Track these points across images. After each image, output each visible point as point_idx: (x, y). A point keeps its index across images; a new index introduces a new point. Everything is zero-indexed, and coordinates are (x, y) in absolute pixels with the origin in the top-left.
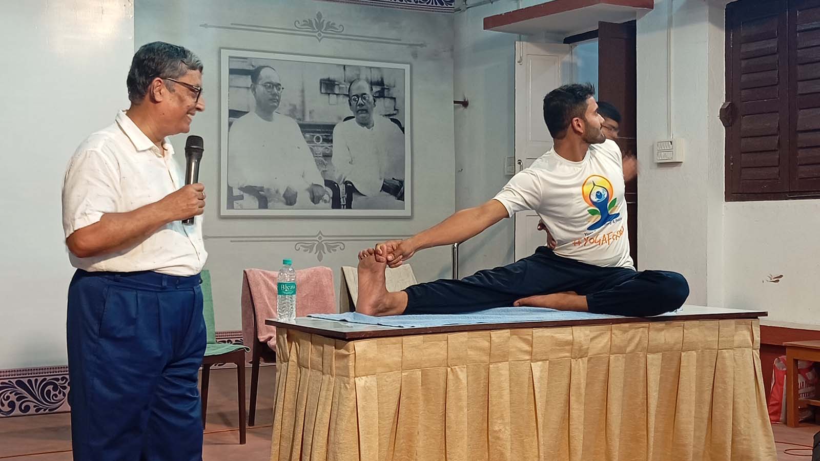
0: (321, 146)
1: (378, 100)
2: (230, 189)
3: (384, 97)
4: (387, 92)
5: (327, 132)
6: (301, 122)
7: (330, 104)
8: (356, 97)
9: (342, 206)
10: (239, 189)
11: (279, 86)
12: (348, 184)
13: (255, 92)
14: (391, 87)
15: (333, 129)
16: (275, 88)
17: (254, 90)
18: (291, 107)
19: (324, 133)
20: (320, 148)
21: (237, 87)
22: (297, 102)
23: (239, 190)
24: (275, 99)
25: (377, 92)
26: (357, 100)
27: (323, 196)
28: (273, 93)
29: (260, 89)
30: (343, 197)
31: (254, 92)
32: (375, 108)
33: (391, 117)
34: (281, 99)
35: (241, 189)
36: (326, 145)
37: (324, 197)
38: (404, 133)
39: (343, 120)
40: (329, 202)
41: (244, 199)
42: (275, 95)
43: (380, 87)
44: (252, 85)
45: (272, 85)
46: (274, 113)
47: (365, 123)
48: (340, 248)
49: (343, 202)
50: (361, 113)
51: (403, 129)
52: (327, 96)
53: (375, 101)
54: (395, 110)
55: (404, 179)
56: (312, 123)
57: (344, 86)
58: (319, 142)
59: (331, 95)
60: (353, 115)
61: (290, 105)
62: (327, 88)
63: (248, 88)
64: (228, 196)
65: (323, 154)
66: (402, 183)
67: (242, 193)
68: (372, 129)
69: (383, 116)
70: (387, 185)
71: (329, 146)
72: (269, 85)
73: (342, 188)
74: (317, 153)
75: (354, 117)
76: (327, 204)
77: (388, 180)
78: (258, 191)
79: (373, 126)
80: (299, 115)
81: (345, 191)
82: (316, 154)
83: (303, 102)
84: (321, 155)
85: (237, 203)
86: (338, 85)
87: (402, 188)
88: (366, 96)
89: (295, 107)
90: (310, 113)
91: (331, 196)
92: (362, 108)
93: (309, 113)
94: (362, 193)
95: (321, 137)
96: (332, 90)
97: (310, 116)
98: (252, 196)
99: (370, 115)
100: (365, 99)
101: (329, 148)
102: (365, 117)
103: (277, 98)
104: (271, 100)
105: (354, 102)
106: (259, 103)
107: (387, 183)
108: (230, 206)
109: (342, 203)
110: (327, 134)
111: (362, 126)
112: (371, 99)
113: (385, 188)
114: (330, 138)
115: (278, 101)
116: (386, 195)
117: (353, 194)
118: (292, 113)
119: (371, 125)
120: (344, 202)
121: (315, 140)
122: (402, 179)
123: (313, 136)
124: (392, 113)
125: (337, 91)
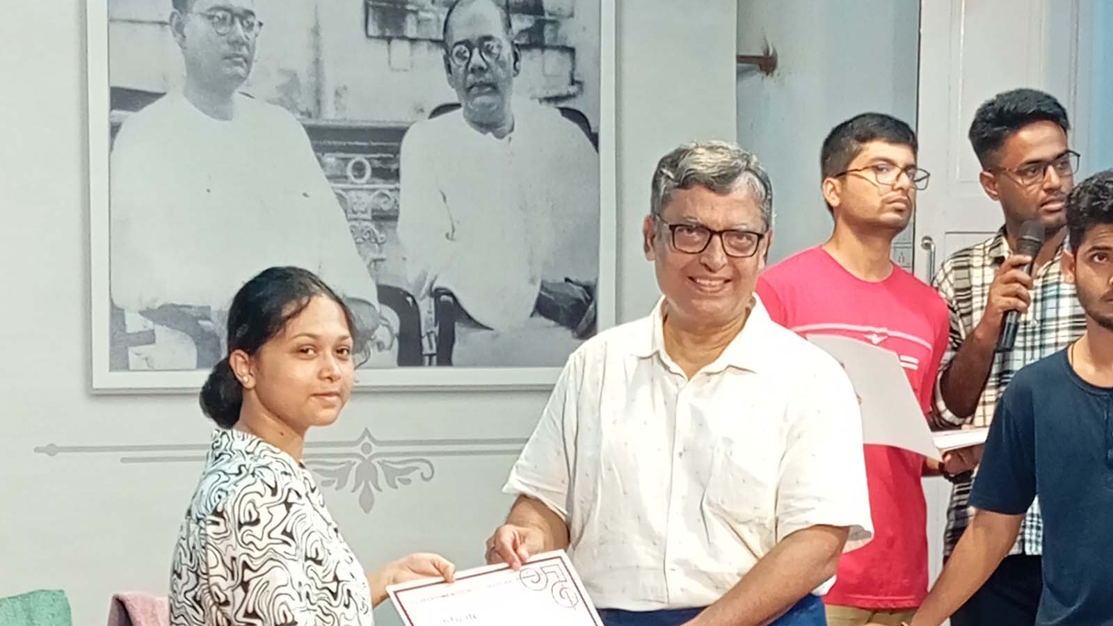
0: (367, 190)
1: (525, 56)
2: (117, 314)
3: (543, 47)
4: (551, 30)
5: (384, 149)
6: (312, 122)
7: (393, 70)
8: (464, 48)
9: (427, 359)
10: (141, 313)
11: (251, 19)
12: (444, 298)
13: (184, 36)
14: (562, 16)
15: (400, 141)
16: (238, 25)
17: (179, 28)
18: (284, 80)
19: (375, 153)
20: (363, 195)
21: (131, 21)
22: (301, 64)
23: (140, 317)
24: (238, 56)
25: (522, 32)
26: (467, 54)
27: (373, 330)
28: (233, 38)
29: (197, 25)
30: (428, 334)
31: (179, 36)
32: (515, 80)
33: (562, 105)
34: (255, 57)
35: (147, 313)
36: (382, 186)
37: (376, 332)
38: (597, 150)
39: (428, 115)
40: (391, 345)
41: (157, 341)
42: (237, 43)
43: (532, 17)
44: (173, 15)
45: (229, 16)
46: (236, 96)
47: (489, 123)
48: (422, 474)
49: (429, 346)
50: (480, 94)
51: (594, 139)
52: (383, 45)
53: (517, 59)
54: (573, 82)
55: (597, 279)
56: (342, 124)
57: (430, 15)
58: (362, 176)
59: (394, 42)
60: (455, 100)
61: (282, 72)
62: (383, 24)
63: (162, 23)
64: (112, 335)
65: (373, 211)
66: (590, 290)
67: (150, 324)
68: (510, 139)
69: (540, 101)
70: (552, 297)
71: (391, 190)
72: (220, 14)
73: (426, 308)
74: (355, 208)
75: (458, 106)
76: (386, 353)
77: (554, 285)
78: (196, 319)
79: (512, 130)
80: (306, 103)
81: (433, 316)
82: (354, 212)
83: (317, 62)
84: (369, 216)
85: (137, 354)
86: (415, 12)
87: (591, 307)
88: (491, 43)
89: (294, 76)
90: (337, 93)
91: (396, 330)
92: (482, 79)
93: (333, 93)
94: (482, 322)
95: (367, 163)
96: (399, 27)
97: (335, 103)
98: (179, 333)
99: (503, 98)
100: (489, 52)
101: (387, 192)
102: (490, 105)
103: (244, 51)
104: (227, 58)
105: (457, 61)
106: (193, 66)
107: (550, 293)
108: (119, 362)
109: (427, 350)
110: (384, 155)
111: (481, 132)
112: (507, 52)
113: (544, 307)
114: (394, 167)
115: (246, 61)
116: (548, 327)
117: (456, 324)
118: (286, 97)
119: (507, 128)
120: (431, 347)
121: (349, 173)
122: (592, 280)
123: (346, 160)
124: (564, 92)
125: (411, 30)
